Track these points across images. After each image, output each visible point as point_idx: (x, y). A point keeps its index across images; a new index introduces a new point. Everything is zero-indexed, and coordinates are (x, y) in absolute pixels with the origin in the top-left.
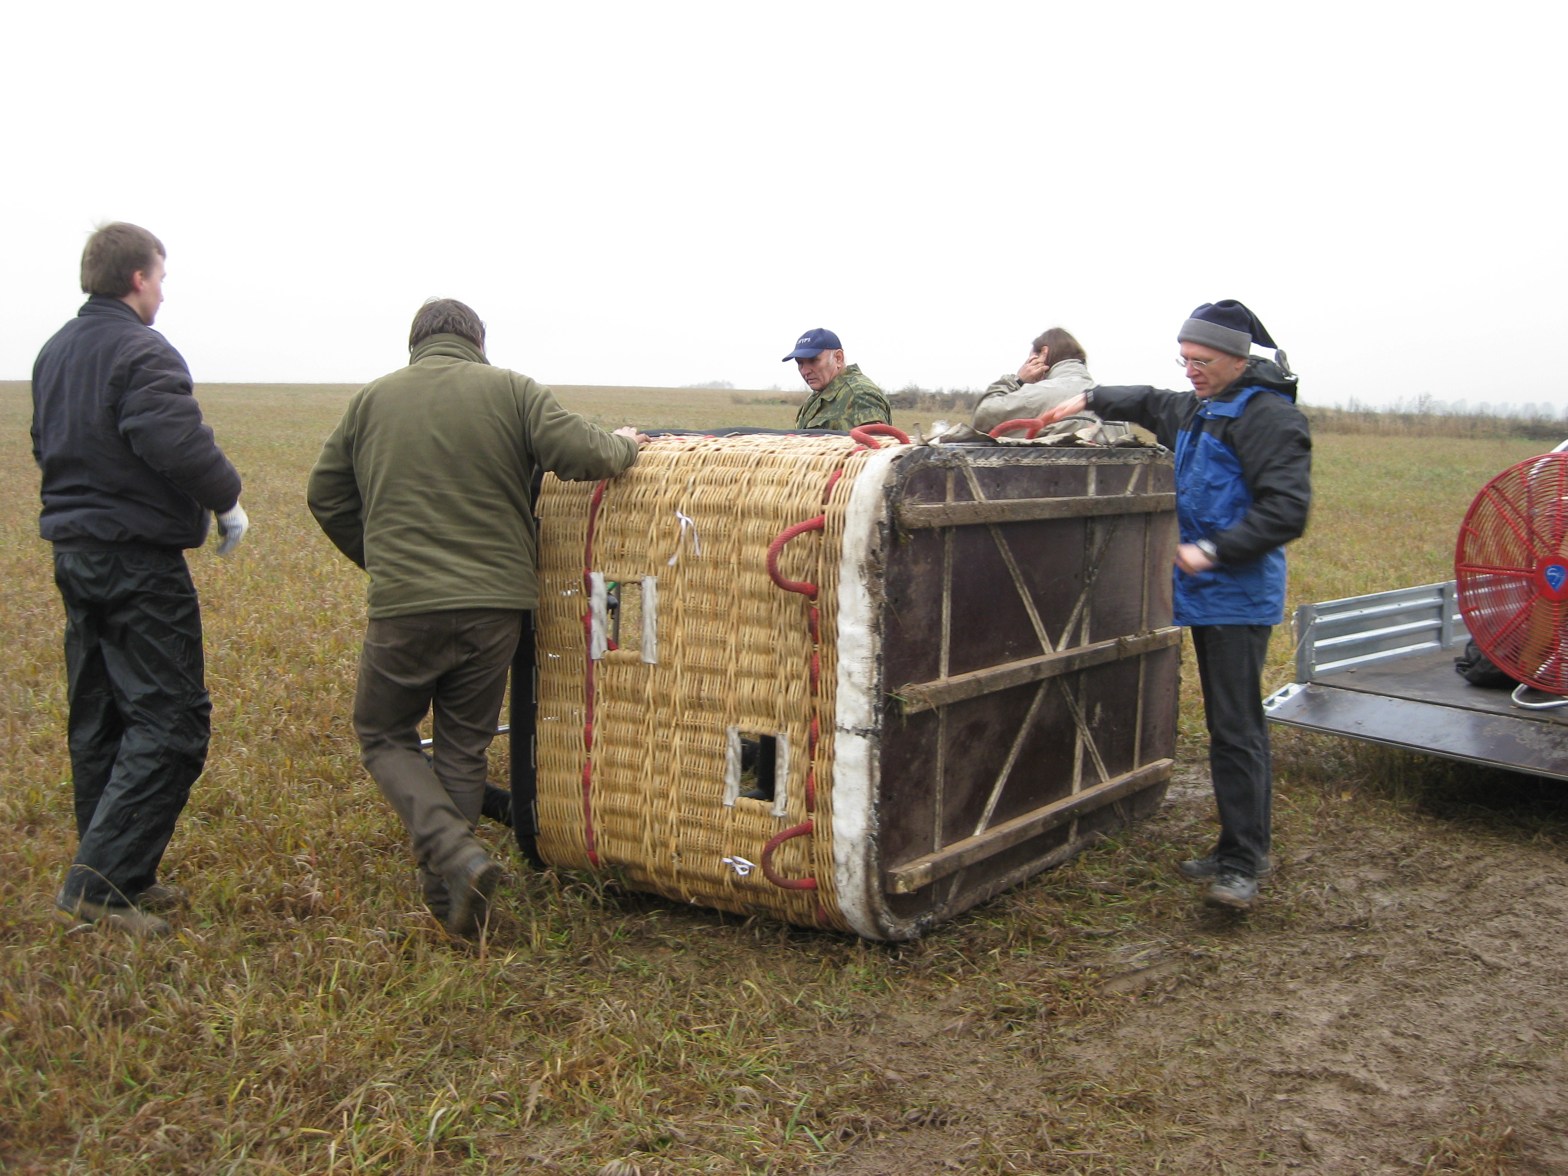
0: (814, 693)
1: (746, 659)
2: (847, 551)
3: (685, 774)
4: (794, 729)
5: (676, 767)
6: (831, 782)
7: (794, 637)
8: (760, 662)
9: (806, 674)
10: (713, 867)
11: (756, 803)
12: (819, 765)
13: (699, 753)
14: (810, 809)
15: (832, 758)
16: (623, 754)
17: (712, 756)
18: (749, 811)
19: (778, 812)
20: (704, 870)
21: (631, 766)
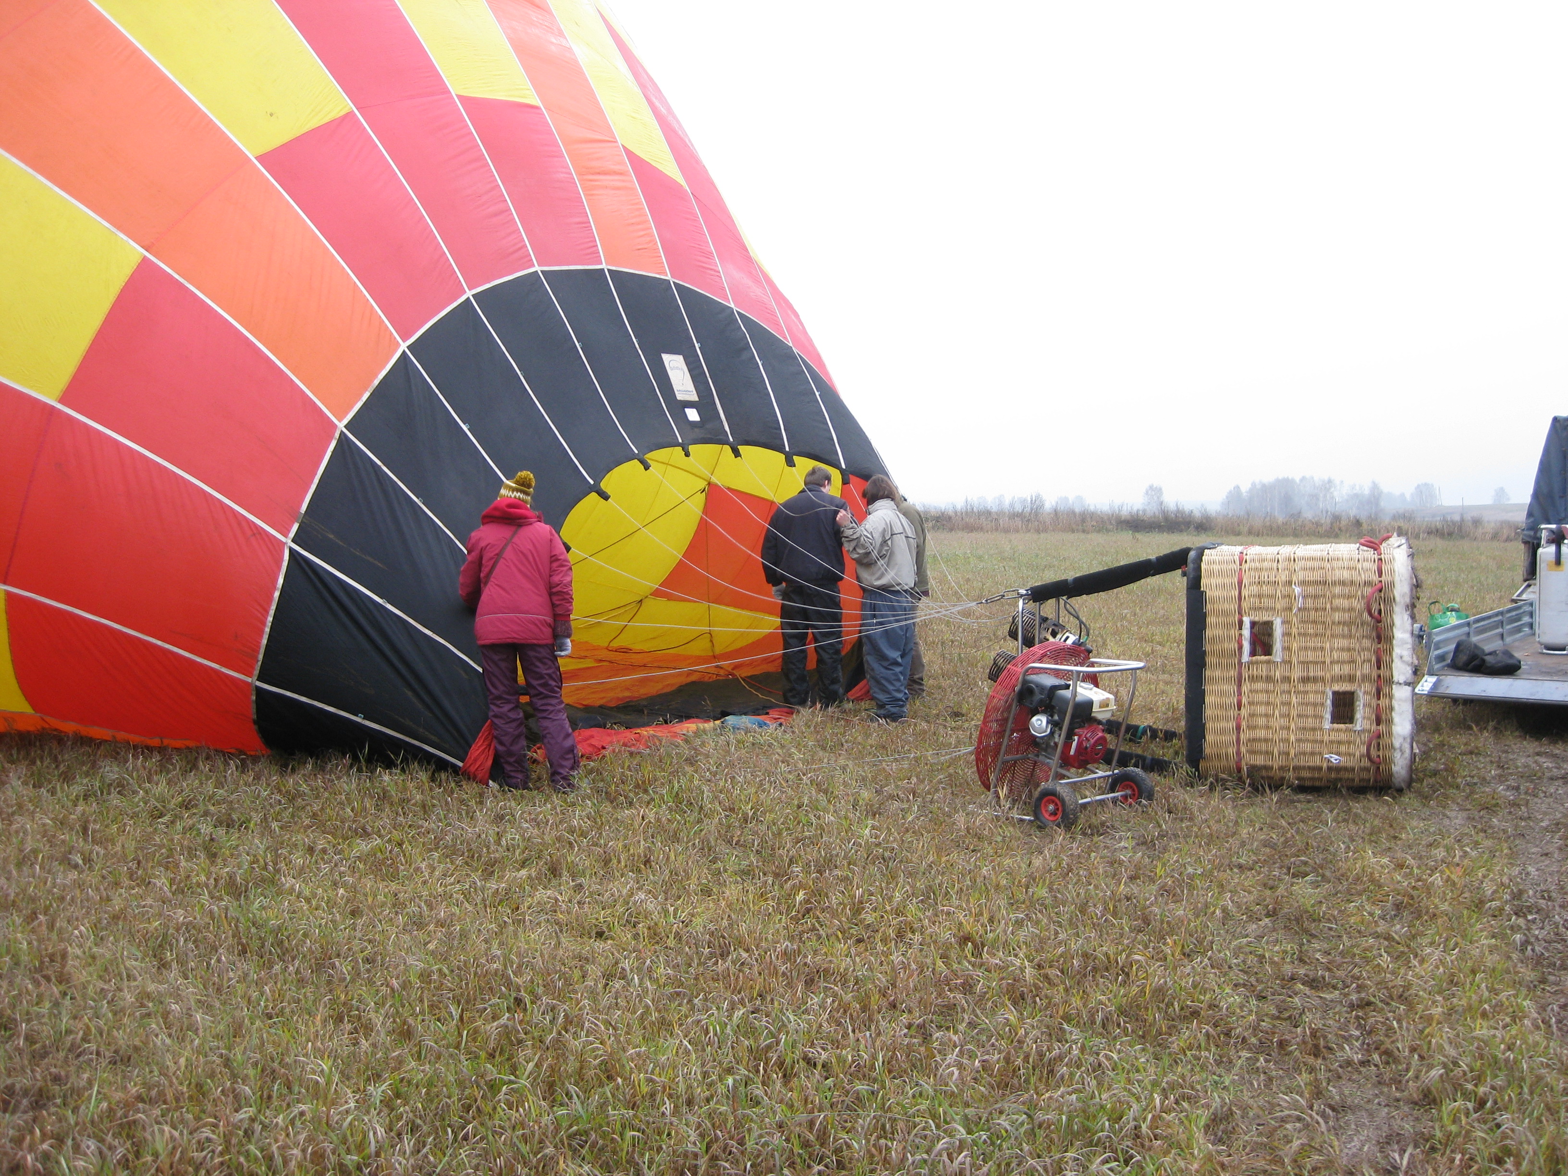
0: (1379, 668)
1: (1335, 655)
2: (1397, 598)
3: (1299, 716)
4: (1367, 686)
5: (1294, 713)
6: (1391, 709)
7: (1366, 643)
8: (1345, 656)
9: (1374, 659)
10: (1316, 761)
11: (1342, 726)
12: (1383, 702)
13: (1307, 704)
14: (1378, 724)
15: (1391, 697)
16: (1261, 709)
17: (1315, 705)
18: (1338, 730)
19: (1358, 727)
20: (1311, 764)
21: (1266, 715)
